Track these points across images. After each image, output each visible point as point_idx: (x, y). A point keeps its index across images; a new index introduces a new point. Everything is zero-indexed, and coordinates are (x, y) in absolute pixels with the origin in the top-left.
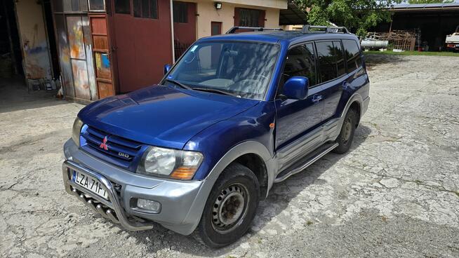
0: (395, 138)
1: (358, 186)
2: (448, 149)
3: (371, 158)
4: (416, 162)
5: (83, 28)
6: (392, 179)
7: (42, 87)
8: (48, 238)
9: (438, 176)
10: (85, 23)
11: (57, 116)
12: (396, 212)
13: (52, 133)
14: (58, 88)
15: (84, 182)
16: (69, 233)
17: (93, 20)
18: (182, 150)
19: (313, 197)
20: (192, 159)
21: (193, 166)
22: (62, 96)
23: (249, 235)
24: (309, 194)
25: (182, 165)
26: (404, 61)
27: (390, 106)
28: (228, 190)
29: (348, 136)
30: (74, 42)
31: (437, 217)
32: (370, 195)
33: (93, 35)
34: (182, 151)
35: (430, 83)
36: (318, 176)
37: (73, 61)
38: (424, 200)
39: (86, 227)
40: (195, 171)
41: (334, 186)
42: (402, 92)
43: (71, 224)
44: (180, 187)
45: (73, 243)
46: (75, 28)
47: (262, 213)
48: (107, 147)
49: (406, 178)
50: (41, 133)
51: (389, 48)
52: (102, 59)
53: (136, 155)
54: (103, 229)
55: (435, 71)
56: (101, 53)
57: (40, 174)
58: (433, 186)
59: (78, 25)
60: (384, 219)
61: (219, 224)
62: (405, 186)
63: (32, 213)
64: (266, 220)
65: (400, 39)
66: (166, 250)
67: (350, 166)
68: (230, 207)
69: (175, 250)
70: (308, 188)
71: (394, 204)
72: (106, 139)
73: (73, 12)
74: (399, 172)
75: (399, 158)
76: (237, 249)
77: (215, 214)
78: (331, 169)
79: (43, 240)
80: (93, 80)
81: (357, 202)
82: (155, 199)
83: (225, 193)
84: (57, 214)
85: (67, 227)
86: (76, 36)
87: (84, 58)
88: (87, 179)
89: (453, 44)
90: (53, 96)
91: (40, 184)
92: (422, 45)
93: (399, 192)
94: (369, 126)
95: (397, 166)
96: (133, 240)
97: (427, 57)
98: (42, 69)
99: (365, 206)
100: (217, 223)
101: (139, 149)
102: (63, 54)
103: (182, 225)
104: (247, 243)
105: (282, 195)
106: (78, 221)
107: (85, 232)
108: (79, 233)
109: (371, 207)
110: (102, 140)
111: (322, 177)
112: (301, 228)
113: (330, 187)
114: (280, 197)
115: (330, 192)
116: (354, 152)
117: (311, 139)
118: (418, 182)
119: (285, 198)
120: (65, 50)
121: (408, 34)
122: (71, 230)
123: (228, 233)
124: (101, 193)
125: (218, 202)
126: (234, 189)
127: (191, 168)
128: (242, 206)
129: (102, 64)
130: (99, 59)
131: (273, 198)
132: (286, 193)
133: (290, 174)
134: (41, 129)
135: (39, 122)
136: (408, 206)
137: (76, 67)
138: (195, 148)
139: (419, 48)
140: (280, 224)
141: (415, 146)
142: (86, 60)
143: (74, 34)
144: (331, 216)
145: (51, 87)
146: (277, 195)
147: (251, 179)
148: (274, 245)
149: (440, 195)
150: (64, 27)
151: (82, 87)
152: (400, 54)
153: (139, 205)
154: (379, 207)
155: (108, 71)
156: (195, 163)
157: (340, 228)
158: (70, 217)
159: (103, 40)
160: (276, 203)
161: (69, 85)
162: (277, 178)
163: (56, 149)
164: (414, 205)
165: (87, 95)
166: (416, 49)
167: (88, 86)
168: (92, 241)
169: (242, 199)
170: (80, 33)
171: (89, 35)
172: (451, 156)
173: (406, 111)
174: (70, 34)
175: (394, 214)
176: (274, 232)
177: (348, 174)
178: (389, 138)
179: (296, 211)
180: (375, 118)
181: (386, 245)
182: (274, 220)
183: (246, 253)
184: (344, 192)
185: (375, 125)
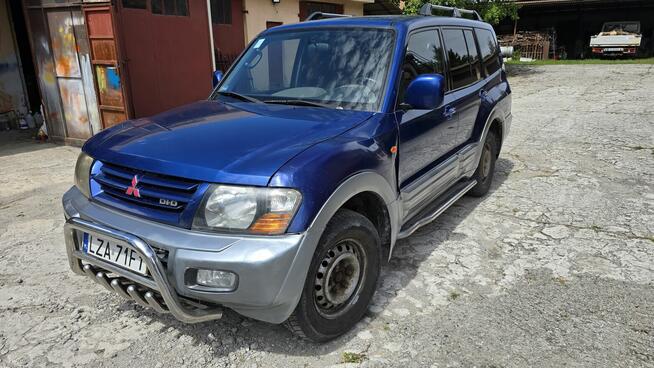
0: (548, 173)
1: (513, 238)
2: (624, 182)
3: (523, 200)
4: (586, 201)
5: (74, 29)
6: (560, 227)
7: (13, 125)
8: (46, 347)
9: (621, 219)
10: (79, 21)
11: (40, 166)
12: (575, 272)
13: (34, 191)
14: (38, 126)
15: (102, 251)
16: (81, 336)
17: (91, 16)
18: (267, 186)
19: (452, 258)
20: (284, 200)
21: (285, 212)
22: (46, 137)
23: (368, 320)
24: (445, 254)
25: (268, 211)
26: (539, 73)
27: (531, 132)
28: (336, 251)
29: (487, 171)
30: (61, 52)
31: (635, 273)
32: (533, 250)
33: (91, 40)
34: (267, 189)
35: (578, 99)
36: (453, 228)
37: (61, 81)
38: (611, 252)
39: (109, 326)
40: (290, 219)
41: (479, 242)
42: (543, 113)
43: (82, 324)
44: (266, 246)
45: (88, 351)
46: (61, 30)
47: (381, 286)
48: (138, 193)
49: (579, 225)
50: (18, 191)
51: (514, 56)
52: (107, 75)
53: (190, 201)
54: (135, 327)
55: (582, 84)
56: (104, 66)
57: (22, 251)
58: (619, 233)
59: (67, 25)
60: (562, 282)
61: (325, 304)
62: (578, 234)
63: (15, 310)
64: (389, 296)
65: (528, 43)
66: (242, 351)
67: (495, 213)
68: (340, 277)
69: (257, 349)
70: (441, 246)
71: (570, 261)
72: (136, 180)
73: (57, 5)
74: (566, 216)
75: (562, 199)
76: (354, 340)
77: (318, 288)
78: (468, 217)
79: (38, 350)
80: (94, 109)
81: (517, 261)
82: (227, 268)
83: (332, 254)
84: (56, 309)
85: (75, 327)
86: (64, 42)
87: (78, 75)
88: (108, 246)
89: (600, 48)
90: (30, 138)
91: (23, 266)
92: (558, 52)
93: (572, 243)
94: (510, 159)
95: (560, 209)
96: (187, 339)
97: (568, 66)
98: (10, 97)
99: (529, 266)
100: (321, 302)
101: (193, 191)
102: (44, 72)
103: (271, 307)
104: (368, 332)
105: (405, 259)
106: (93, 317)
107: (108, 334)
108: (97, 335)
109: (539, 266)
110: (129, 183)
111: (458, 230)
112: (445, 303)
113: (473, 243)
114: (403, 262)
115: (475, 250)
116: (496, 193)
117: (444, 171)
118: (597, 229)
119: (411, 262)
120: (47, 65)
121: (539, 36)
122: (84, 332)
123: (339, 317)
124: (135, 265)
125: (322, 269)
126: (344, 248)
127: (282, 215)
128: (357, 274)
129: (108, 84)
130: (103, 76)
131: (394, 264)
132: (411, 255)
133: (417, 226)
134: (16, 185)
135: (13, 176)
136: (591, 262)
137: (66, 91)
138: (287, 183)
139: (555, 55)
140: (412, 300)
141: (580, 181)
142: (81, 79)
143: (60, 39)
144: (484, 284)
145: (27, 125)
146: (399, 260)
147: (369, 232)
148: (410, 330)
149: (631, 244)
150: (44, 29)
151: (77, 119)
152: (531, 64)
153: (199, 281)
154: (549, 266)
155: (118, 94)
156: (290, 206)
157: (501, 299)
158: (80, 312)
159: (107, 46)
160: (399, 270)
161: (56, 119)
162: (402, 230)
163: (44, 214)
164: (598, 259)
165: (85, 133)
166: (551, 57)
167: (87, 118)
168: (119, 347)
169: (356, 263)
170: (70, 36)
171: (85, 40)
172: (631, 190)
173: (555, 136)
174: (55, 40)
175: (573, 275)
176: (404, 312)
177: (494, 224)
178: (540, 173)
179: (431, 280)
180: (515, 148)
181: (574, 318)
182: (402, 294)
183: (369, 346)
184: (495, 249)
185: (517, 156)
